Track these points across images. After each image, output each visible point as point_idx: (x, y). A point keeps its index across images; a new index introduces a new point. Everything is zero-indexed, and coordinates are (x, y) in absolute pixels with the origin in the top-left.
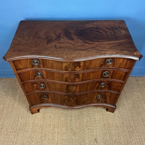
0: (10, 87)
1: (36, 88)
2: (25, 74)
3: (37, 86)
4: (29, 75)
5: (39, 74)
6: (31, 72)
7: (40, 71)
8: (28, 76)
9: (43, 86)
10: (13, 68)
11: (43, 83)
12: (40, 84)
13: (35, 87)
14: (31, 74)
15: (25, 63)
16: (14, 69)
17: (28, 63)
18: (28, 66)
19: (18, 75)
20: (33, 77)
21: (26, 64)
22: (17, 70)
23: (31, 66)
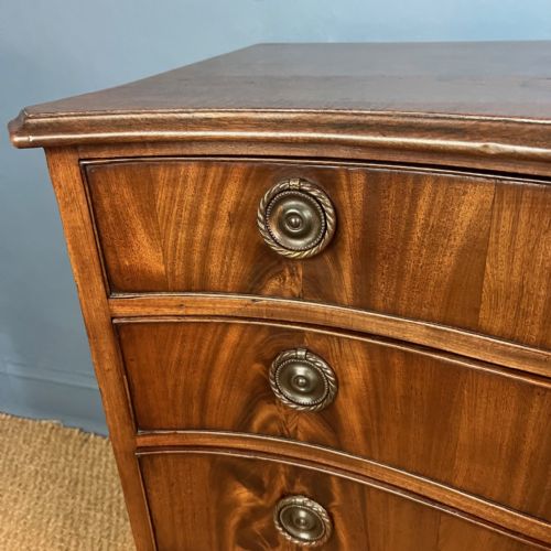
0: (108, 495)
1: (244, 524)
2: (175, 355)
3: (256, 513)
4: (209, 372)
5: (300, 371)
6: (233, 336)
7: (318, 344)
8: (197, 380)
9: (314, 526)
10: (77, 249)
11: (319, 489)
12: (283, 496)
13: (234, 521)
14: (225, 355)
15: (193, 221)
16: (83, 266)
17: (221, 231)
18: (215, 268)
19: (107, 345)
20: (237, 400)
21: (200, 228)
22: (111, 287)
23: (237, 267)
